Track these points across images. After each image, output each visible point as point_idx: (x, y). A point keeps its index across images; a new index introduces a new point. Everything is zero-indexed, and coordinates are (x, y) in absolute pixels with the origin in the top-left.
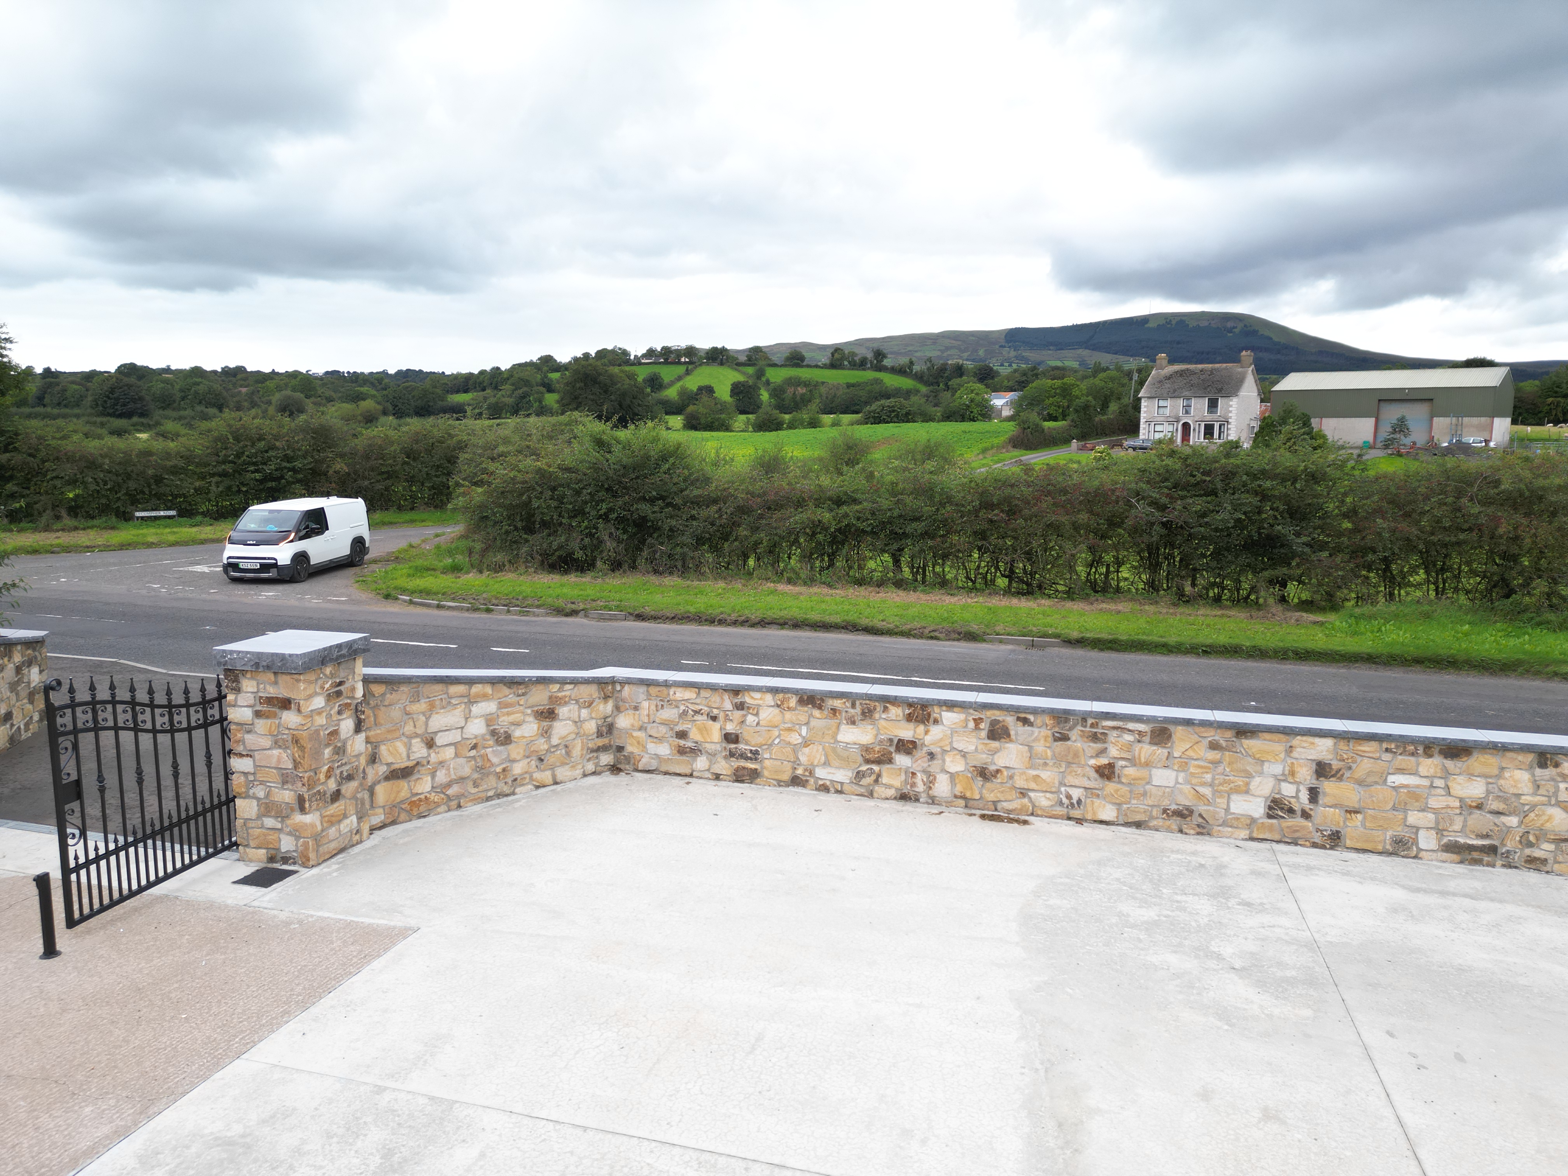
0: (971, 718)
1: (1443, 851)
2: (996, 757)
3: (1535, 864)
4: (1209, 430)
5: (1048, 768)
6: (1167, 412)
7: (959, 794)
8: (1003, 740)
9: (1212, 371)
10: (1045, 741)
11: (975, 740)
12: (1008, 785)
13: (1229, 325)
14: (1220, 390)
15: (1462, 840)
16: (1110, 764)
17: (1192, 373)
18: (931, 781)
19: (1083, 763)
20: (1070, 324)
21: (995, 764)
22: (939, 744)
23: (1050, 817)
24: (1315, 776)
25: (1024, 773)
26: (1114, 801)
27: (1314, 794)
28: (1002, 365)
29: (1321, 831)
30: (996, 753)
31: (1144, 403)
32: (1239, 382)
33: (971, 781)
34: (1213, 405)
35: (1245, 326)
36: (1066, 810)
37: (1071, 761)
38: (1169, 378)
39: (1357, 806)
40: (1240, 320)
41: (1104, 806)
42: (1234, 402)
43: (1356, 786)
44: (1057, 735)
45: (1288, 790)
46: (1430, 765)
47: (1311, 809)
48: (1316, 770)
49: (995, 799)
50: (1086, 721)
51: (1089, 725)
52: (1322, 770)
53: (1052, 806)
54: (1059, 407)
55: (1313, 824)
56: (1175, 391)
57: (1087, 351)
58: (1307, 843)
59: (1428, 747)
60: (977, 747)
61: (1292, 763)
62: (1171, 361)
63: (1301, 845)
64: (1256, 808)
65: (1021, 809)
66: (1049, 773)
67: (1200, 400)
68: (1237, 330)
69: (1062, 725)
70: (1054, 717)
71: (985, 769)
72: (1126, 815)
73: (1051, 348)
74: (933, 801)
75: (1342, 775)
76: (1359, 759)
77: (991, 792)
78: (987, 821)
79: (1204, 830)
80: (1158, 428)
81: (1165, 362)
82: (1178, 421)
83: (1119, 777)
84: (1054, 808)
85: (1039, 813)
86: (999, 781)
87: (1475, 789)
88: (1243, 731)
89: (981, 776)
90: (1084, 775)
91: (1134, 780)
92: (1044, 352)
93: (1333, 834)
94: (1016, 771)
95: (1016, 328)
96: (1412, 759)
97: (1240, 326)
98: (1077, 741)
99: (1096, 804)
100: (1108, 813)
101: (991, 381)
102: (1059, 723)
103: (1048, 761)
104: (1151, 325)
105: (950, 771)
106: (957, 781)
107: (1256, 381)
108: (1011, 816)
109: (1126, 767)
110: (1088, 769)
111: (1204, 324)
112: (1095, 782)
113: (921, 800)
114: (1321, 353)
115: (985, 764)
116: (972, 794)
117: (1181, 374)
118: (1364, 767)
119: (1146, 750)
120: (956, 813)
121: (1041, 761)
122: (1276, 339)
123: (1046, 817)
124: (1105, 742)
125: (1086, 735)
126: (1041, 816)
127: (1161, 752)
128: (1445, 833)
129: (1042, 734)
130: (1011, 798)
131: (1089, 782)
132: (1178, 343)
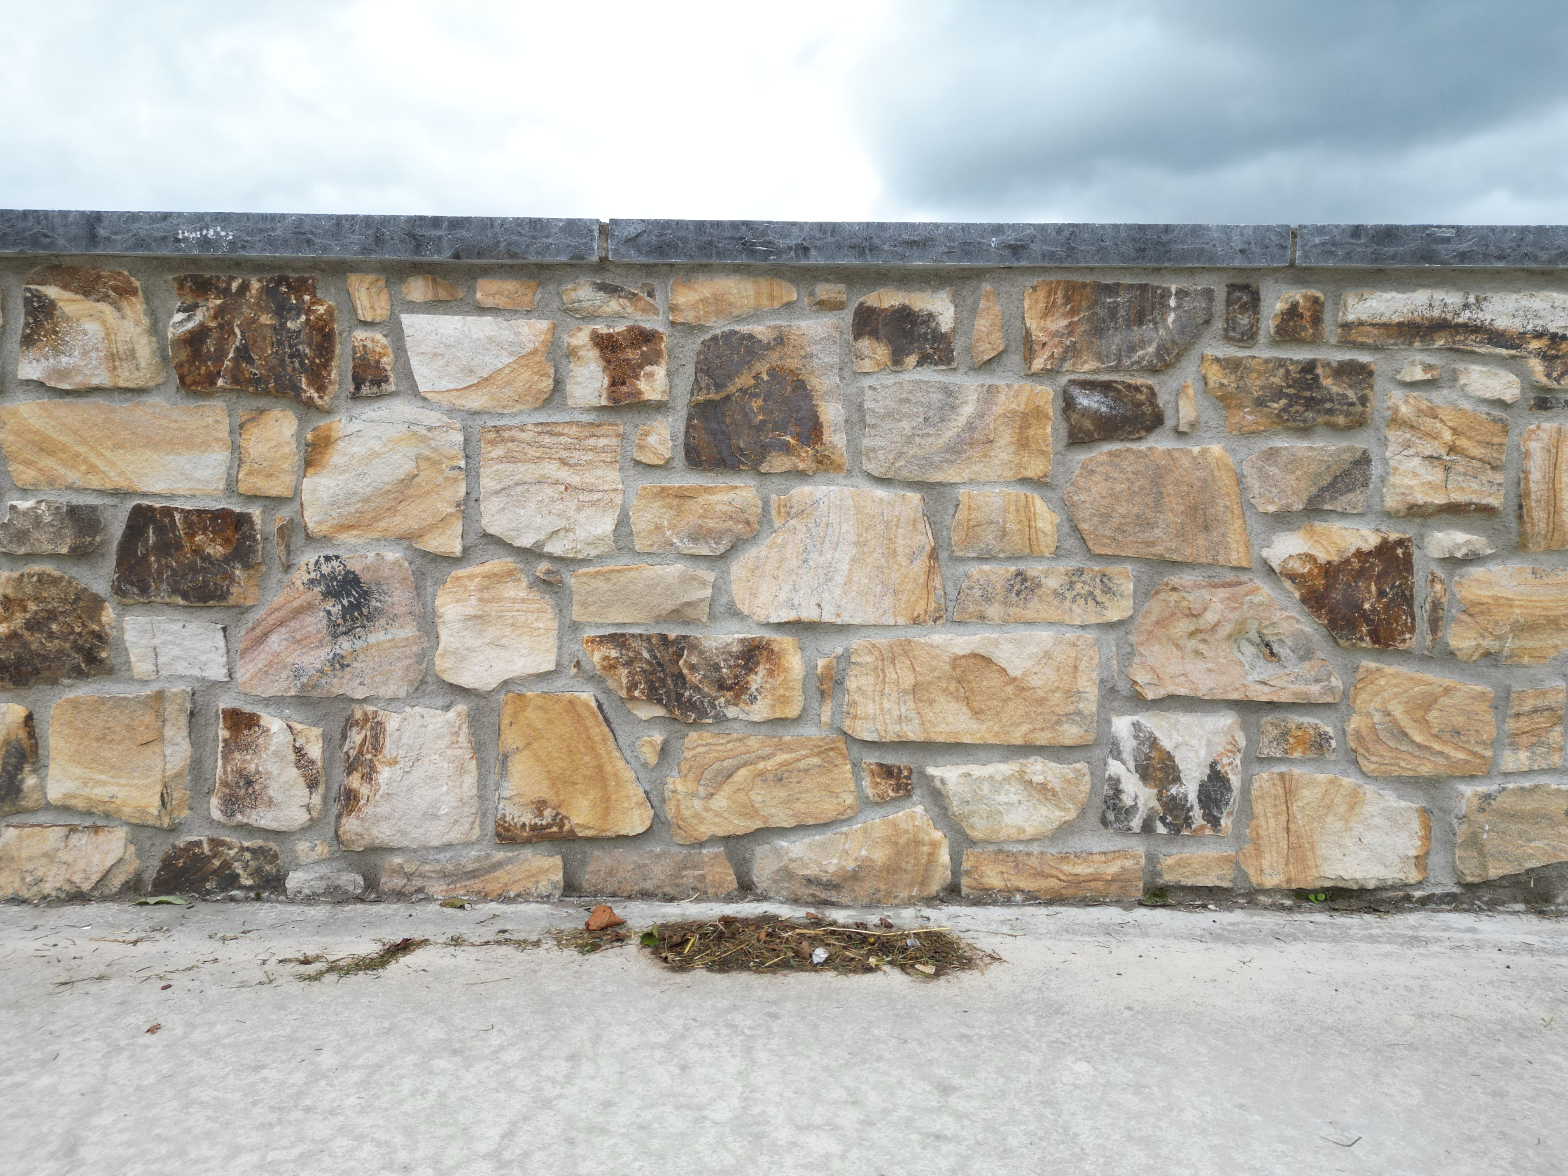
0: (581, 338)
2: (738, 568)
5: (1035, 608)
7: (528, 818)
8: (778, 463)
10: (1023, 444)
11: (612, 477)
12: (811, 731)
16: (1384, 549)
21: (734, 613)
22: (399, 523)
23: (1056, 899)
25: (906, 649)
26: (1409, 765)
30: (736, 546)
33: (598, 730)
36: (1138, 847)
41: (1355, 800)
44: (1087, 401)
49: (741, 825)
50: (1254, 303)
51: (1268, 324)
53: (1065, 830)
60: (623, 522)
65: (892, 869)
66: (1044, 636)
69: (1115, 341)
71: (680, 645)
77: (709, 786)
83: (1435, 624)
84: (1075, 844)
86: (760, 711)
90: (1237, 636)
94: (856, 642)
100: (1374, 837)
102: (1098, 331)
103: (1034, 569)
105: (466, 680)
106: (511, 739)
109: (1473, 559)
110: (1265, 591)
112: (1301, 664)
113: (294, 880)
115: (675, 617)
116: (606, 805)
121: (1005, 570)
123: (1032, 898)
124: (1359, 423)
126: (1005, 898)
129: (1004, 402)
130: (828, 808)
131: (1267, 670)
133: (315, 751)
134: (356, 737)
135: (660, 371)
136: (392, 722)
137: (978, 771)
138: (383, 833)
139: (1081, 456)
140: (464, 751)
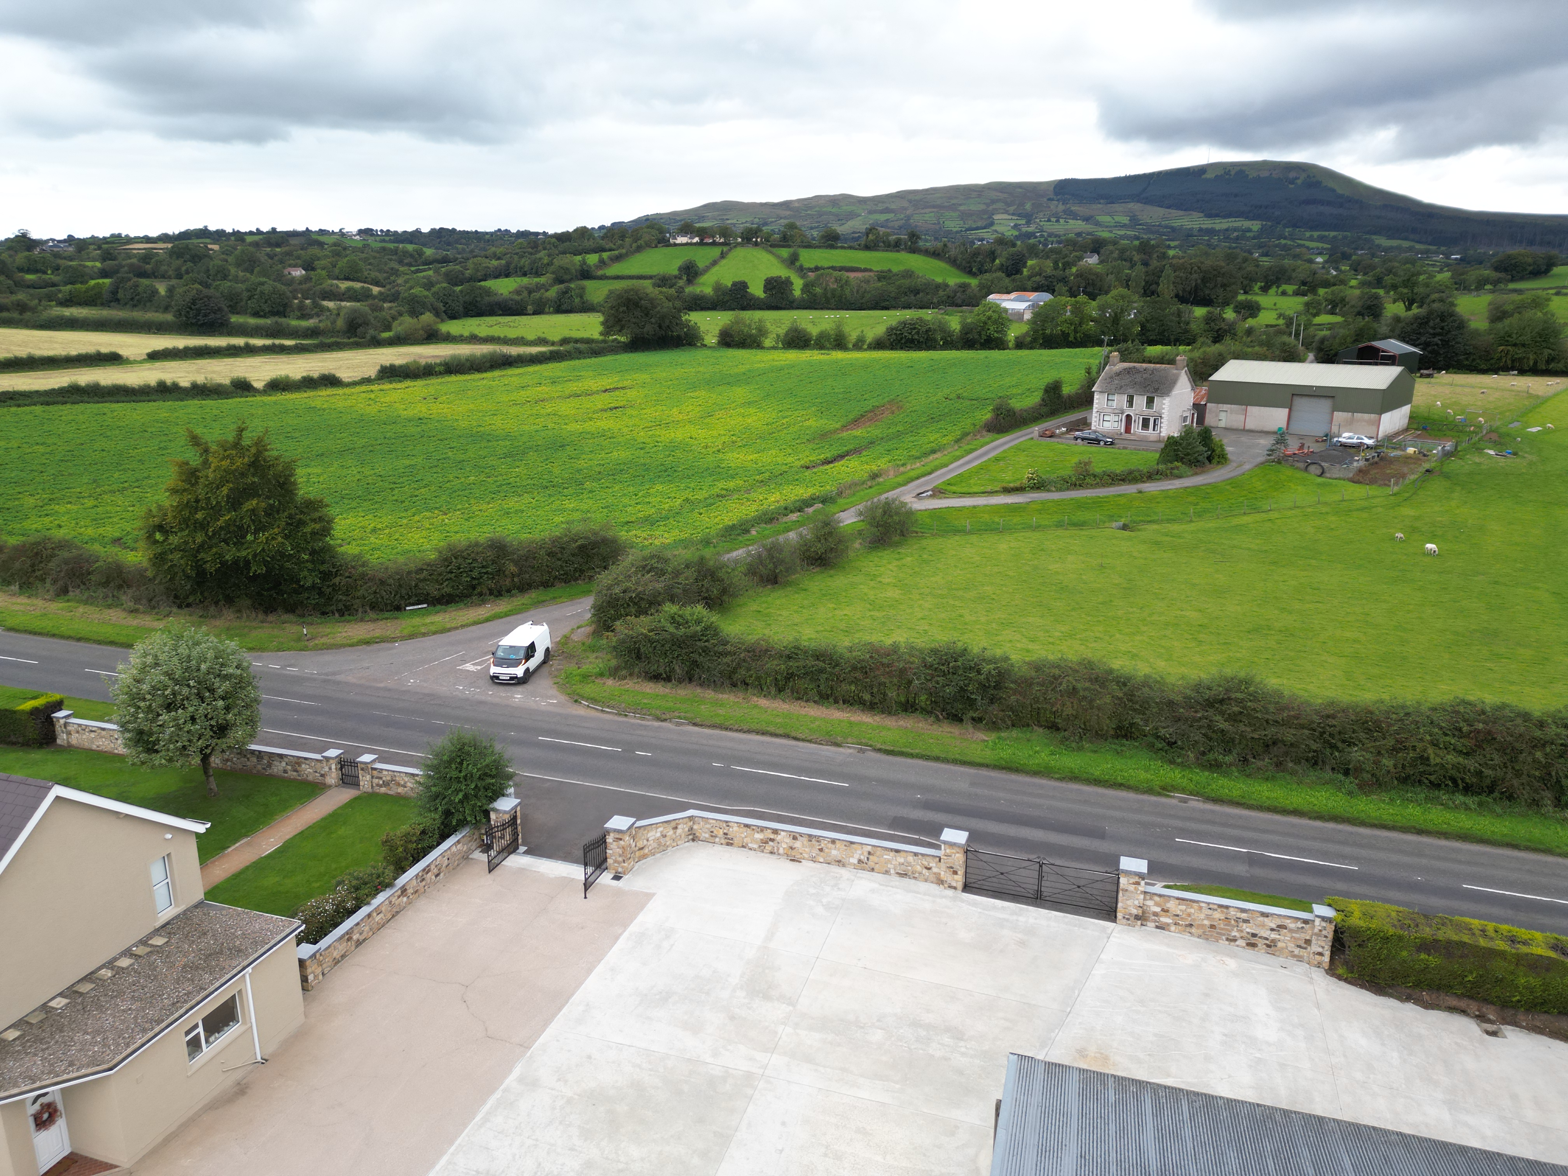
0: (788, 834)
1: (896, 874)
3: (915, 878)
5: (807, 848)
7: (785, 854)
8: (796, 840)
11: (789, 839)
12: (798, 852)
15: (900, 872)
16: (822, 848)
18: (778, 849)
19: (816, 847)
21: (794, 846)
22: (780, 840)
23: (809, 861)
24: (867, 855)
25: (802, 849)
26: (823, 857)
27: (868, 859)
29: (870, 868)
30: (795, 843)
33: (788, 850)
36: (812, 859)
37: (813, 846)
39: (877, 862)
41: (821, 858)
43: (877, 857)
44: (809, 839)
45: (862, 857)
46: (892, 854)
47: (867, 863)
49: (794, 855)
51: (816, 837)
52: (869, 853)
53: (809, 858)
55: (868, 866)
59: (892, 850)
60: (789, 841)
61: (863, 850)
63: (866, 871)
64: (856, 862)
65: (801, 859)
66: (808, 850)
69: (810, 837)
70: (808, 835)
71: (792, 847)
72: (826, 861)
74: (779, 854)
75: (873, 854)
76: (877, 850)
77: (793, 853)
78: (792, 861)
79: (844, 865)
83: (824, 852)
86: (795, 851)
87: (902, 860)
88: (852, 843)
89: (791, 849)
90: (816, 851)
91: (828, 853)
93: (873, 869)
94: (800, 849)
96: (889, 852)
98: (814, 842)
99: (819, 858)
100: (822, 860)
105: (783, 847)
106: (785, 850)
108: (799, 860)
109: (825, 848)
110: (817, 849)
112: (818, 852)
113: (776, 854)
116: (788, 854)
118: (878, 853)
119: (830, 845)
120: (785, 858)
121: (805, 846)
124: (820, 842)
125: (816, 840)
126: (805, 860)
127: (833, 846)
128: (896, 870)
129: (806, 839)
130: (798, 855)
135: (791, 835)
137: (805, 855)
139: (809, 841)
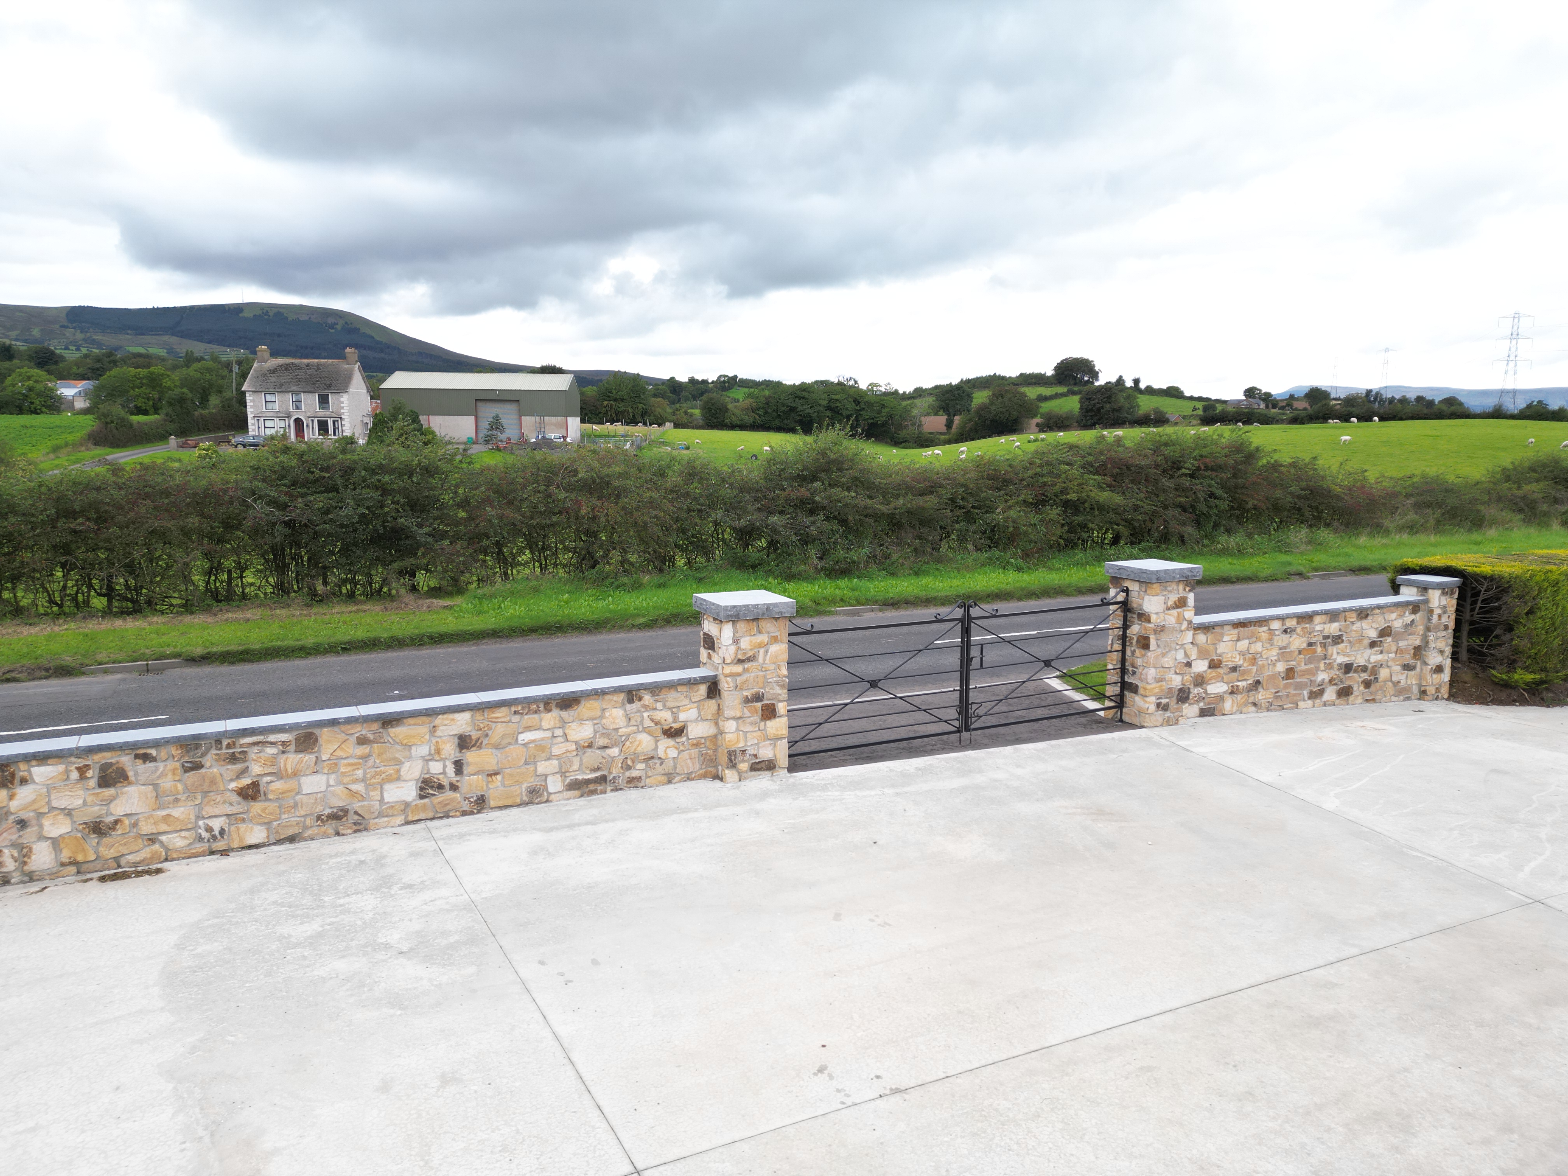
0: (73, 768)
1: (567, 790)
2: (112, 805)
3: (633, 782)
4: (323, 427)
5: (180, 804)
6: (276, 407)
7: (68, 860)
8: (119, 785)
9: (318, 365)
10: (174, 774)
11: (82, 792)
12: (132, 834)
13: (330, 320)
14: (329, 386)
15: (580, 777)
16: (253, 783)
17: (299, 367)
18: (24, 853)
19: (222, 788)
20: (150, 306)
21: (112, 814)
22: (33, 808)
23: (189, 857)
24: (458, 750)
25: (152, 816)
26: (262, 821)
27: (459, 766)
28: (67, 348)
29: (468, 798)
30: (111, 801)
31: (249, 398)
32: (349, 378)
33: (82, 841)
34: (324, 401)
35: (346, 323)
36: (207, 845)
37: (207, 790)
38: (273, 371)
39: (496, 768)
40: (341, 317)
41: (252, 829)
42: (345, 398)
43: (494, 751)
44: (186, 765)
45: (435, 768)
46: (550, 719)
47: (458, 781)
48: (459, 744)
49: (117, 855)
50: (221, 743)
51: (224, 747)
52: (464, 742)
53: (190, 844)
54: (148, 399)
55: (461, 794)
56: (281, 385)
57: (175, 338)
58: (458, 813)
59: (547, 703)
60: (85, 800)
61: (437, 742)
62: (274, 354)
63: (452, 817)
64: (407, 791)
65: (151, 858)
66: (182, 809)
67: (310, 395)
68: (339, 327)
69: (192, 753)
70: (181, 746)
71: (100, 822)
72: (277, 832)
73: (129, 332)
74: (31, 877)
75: (481, 743)
76: (493, 725)
77: (109, 848)
78: (108, 882)
79: (361, 826)
80: (268, 424)
81: (267, 355)
82: (289, 417)
83: (265, 795)
84: (193, 846)
85: (175, 856)
86: (119, 832)
87: (583, 732)
88: (388, 721)
89: (94, 833)
90: (224, 802)
91: (282, 793)
92: (121, 337)
93: (478, 799)
94: (140, 816)
95: (80, 307)
96: (536, 716)
97: (341, 322)
98: (213, 766)
99: (242, 830)
100: (257, 835)
101: (54, 367)
102: (188, 752)
103: (179, 797)
104: (246, 314)
105: (51, 836)
106: (62, 846)
107: (363, 379)
108: (140, 869)
109: (272, 782)
110: (229, 794)
111: (304, 318)
112: (238, 806)
113: (13, 881)
114: (420, 354)
115: (98, 817)
116: (85, 856)
117: (286, 368)
118: (498, 731)
119: (292, 760)
120: (66, 883)
121: (171, 798)
122: (377, 338)
123: (184, 858)
124: (245, 761)
125: (223, 757)
126: (178, 859)
127: (308, 758)
128: (567, 774)
129: (169, 767)
130: (137, 848)
131: (231, 808)
132: (279, 336)
133: (16, 855)
134: (25, 850)
135: (91, 772)
136: (34, 847)
137: (170, 836)
138: (33, 868)
139: (187, 774)
140: (51, 849)
